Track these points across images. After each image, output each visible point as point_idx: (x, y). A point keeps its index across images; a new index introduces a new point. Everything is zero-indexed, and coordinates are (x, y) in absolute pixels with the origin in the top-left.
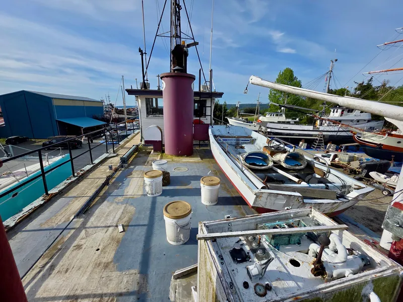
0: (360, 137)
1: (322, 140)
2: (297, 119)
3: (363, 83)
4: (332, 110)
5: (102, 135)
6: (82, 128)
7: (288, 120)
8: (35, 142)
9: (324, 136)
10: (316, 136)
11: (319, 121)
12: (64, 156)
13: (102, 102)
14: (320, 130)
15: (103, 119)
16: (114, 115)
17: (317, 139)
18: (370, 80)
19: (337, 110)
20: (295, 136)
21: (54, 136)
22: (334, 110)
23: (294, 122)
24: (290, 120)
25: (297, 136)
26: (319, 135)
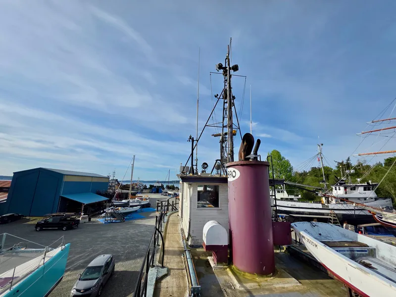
0: (382, 218)
1: (336, 220)
2: (300, 196)
3: (343, 162)
4: (334, 188)
5: (102, 211)
6: (84, 204)
7: (291, 197)
8: (29, 220)
9: (336, 214)
10: (328, 215)
11: (324, 198)
12: (63, 247)
13: (108, 178)
14: (330, 208)
15: (106, 195)
16: (118, 191)
17: (331, 219)
18: (348, 159)
19: (339, 187)
20: (306, 214)
21: (52, 213)
22: (335, 188)
23: (298, 199)
24: (292, 197)
25: (307, 214)
26: (331, 214)
